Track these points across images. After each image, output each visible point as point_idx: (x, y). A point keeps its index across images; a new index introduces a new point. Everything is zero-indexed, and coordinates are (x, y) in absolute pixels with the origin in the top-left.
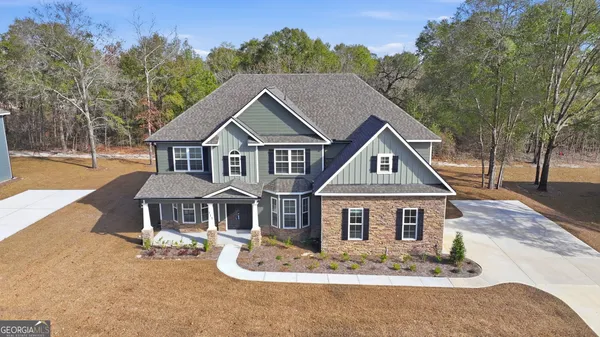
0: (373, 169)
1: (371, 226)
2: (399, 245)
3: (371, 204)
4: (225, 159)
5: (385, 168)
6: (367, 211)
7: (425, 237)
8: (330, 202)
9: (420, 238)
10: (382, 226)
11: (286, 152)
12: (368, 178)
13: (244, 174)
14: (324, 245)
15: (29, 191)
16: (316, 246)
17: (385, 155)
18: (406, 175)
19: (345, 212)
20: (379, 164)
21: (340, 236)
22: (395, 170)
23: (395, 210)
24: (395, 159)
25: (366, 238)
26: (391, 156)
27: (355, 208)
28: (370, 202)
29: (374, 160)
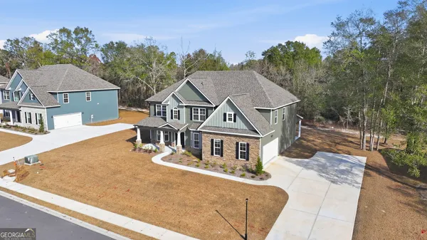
0: (225, 120)
1: (224, 149)
2: (237, 162)
3: (224, 138)
4: (172, 111)
5: (230, 119)
6: (222, 141)
7: (250, 159)
8: (206, 135)
9: (248, 160)
10: (229, 150)
11: (197, 110)
12: (223, 124)
13: (179, 119)
14: (203, 157)
15: (120, 124)
16: (199, 156)
17: (230, 113)
18: (240, 124)
19: (212, 140)
20: (227, 117)
21: (210, 153)
22: (235, 121)
23: (235, 143)
24: (235, 115)
25: (222, 156)
26: (233, 113)
27: (217, 139)
28: (224, 137)
29: (225, 115)
